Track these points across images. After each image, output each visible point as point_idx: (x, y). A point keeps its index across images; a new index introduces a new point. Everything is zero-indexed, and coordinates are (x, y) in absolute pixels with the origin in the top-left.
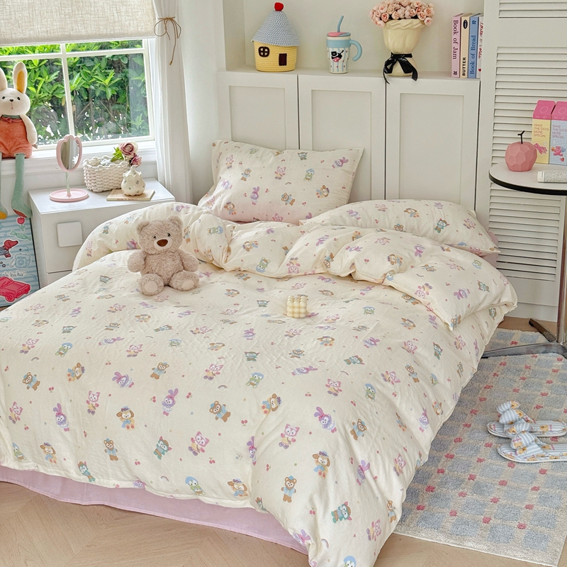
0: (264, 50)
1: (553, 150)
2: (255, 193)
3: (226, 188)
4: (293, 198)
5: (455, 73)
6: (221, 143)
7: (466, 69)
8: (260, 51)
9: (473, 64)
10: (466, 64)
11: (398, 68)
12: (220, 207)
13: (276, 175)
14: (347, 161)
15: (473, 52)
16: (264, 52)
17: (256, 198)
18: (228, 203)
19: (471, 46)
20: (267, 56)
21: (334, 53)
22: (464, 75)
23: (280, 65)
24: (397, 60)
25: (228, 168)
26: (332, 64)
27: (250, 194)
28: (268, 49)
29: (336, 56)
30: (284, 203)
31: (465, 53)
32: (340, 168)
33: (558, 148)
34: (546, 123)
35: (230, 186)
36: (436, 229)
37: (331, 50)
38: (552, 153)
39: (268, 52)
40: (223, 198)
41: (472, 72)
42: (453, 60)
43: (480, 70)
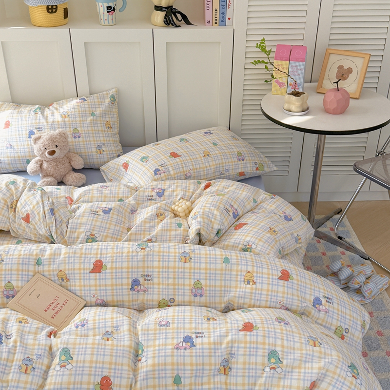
5: (209, 22)
7: (218, 19)
9: (224, 14)
10: (218, 14)
22: (216, 23)
26: (106, 17)
31: (216, 5)
37: (106, 5)
41: (222, 21)
42: (206, 11)
43: (229, 19)
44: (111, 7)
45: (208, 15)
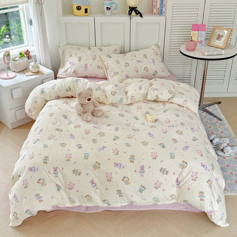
0: (79, 7)
1: (199, 42)
2: (86, 66)
3: (72, 65)
4: (101, 67)
5: (155, 14)
6: (63, 46)
7: (159, 12)
8: (77, 8)
9: (162, 10)
10: (159, 10)
11: (133, 13)
12: (71, 72)
13: (93, 58)
14: (117, 50)
15: (162, 6)
16: (79, 8)
17: (87, 68)
18: (75, 71)
19: (161, 3)
20: (80, 10)
21: (107, 8)
22: (158, 14)
23: (85, 13)
24: (133, 10)
25: (70, 56)
26: (106, 12)
27: (84, 67)
28: (81, 7)
29: (108, 9)
30: (99, 69)
31: (158, 6)
32: (115, 53)
33: (201, 41)
34: (196, 32)
35: (74, 64)
37: (106, 6)
38: (198, 43)
39: (81, 8)
40: (72, 69)
41: (161, 13)
42: (154, 9)
43: (164, 12)
45: (155, 11)
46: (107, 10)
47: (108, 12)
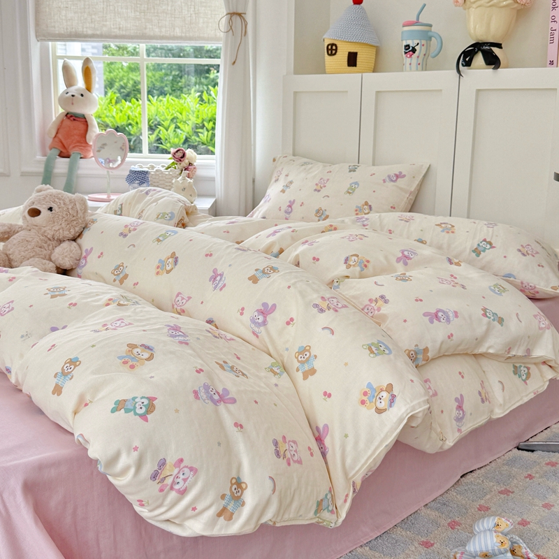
0: (332, 47)
2: (290, 206)
4: (327, 213)
5: (552, 63)
8: (328, 50)
11: (479, 59)
13: (315, 187)
14: (404, 176)
17: (290, 213)
20: (335, 54)
21: (407, 47)
23: (348, 65)
24: (479, 50)
25: (276, 181)
26: (404, 61)
27: (284, 207)
28: (335, 45)
29: (409, 49)
30: (317, 218)
32: (392, 183)
35: (269, 199)
36: (474, 251)
37: (404, 43)
39: (336, 50)
42: (550, 45)
44: (408, 46)
45: (551, 52)
46: (406, 53)
47: (409, 60)
